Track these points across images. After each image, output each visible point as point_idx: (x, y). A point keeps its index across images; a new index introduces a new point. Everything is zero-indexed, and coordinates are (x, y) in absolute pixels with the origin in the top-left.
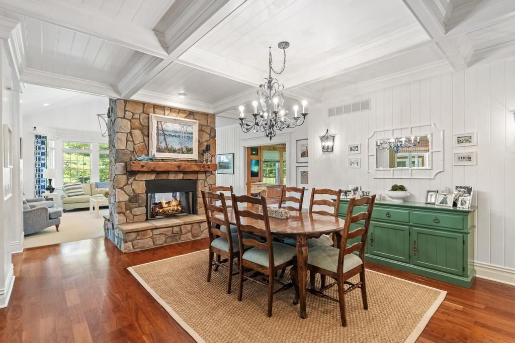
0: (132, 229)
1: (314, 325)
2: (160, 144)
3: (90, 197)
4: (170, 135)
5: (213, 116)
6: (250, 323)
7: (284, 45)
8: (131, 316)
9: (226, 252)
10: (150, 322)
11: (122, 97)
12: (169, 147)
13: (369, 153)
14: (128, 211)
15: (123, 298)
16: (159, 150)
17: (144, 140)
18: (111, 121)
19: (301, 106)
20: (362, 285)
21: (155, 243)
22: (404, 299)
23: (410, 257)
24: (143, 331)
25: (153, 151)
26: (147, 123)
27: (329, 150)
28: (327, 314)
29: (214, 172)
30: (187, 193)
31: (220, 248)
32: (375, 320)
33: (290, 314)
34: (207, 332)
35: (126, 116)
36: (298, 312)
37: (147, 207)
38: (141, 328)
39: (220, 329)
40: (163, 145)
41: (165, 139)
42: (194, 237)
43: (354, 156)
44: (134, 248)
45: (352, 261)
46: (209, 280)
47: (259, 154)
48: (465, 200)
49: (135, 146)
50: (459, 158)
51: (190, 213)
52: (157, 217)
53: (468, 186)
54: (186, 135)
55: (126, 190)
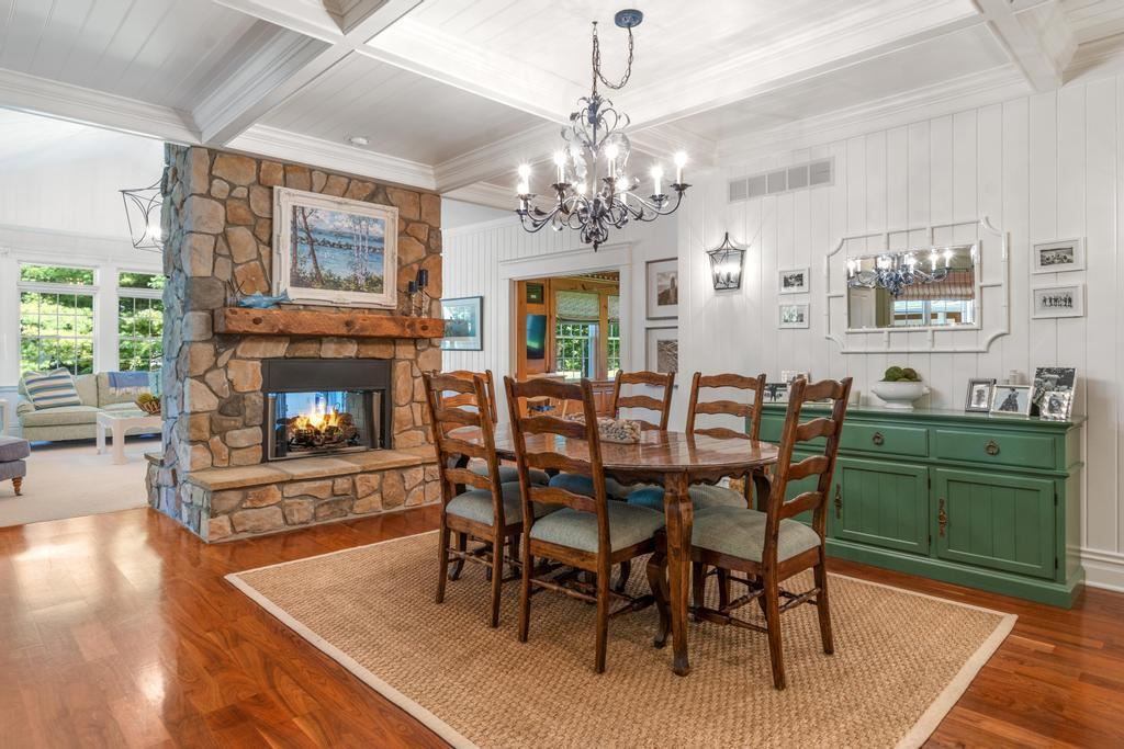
0: (232, 483)
1: (708, 687)
2: (299, 266)
3: (96, 409)
4: (325, 243)
5: (435, 196)
6: (555, 687)
7: (629, 18)
8: (256, 680)
9: (487, 525)
10: (304, 690)
11: (204, 141)
12: (323, 273)
13: (829, 291)
14: (217, 438)
15: (226, 641)
16: (298, 281)
17: (259, 255)
18: (172, 203)
19: (670, 167)
20: (819, 596)
21: (288, 518)
22: (917, 632)
23: (930, 540)
24: (292, 707)
25: (283, 283)
26: (268, 210)
27: (731, 286)
28: (737, 665)
29: (435, 341)
30: (368, 394)
31: (470, 517)
32: (852, 675)
33: (648, 667)
34: (452, 708)
35: (214, 191)
36: (668, 663)
37: (264, 426)
38: (284, 703)
39: (483, 700)
40: (308, 268)
41: (312, 252)
42: (388, 504)
43: (795, 299)
44: (234, 531)
45: (797, 538)
46: (440, 599)
47: (546, 300)
48: (1060, 399)
49: (236, 270)
50: (1045, 301)
51: (374, 446)
52: (289, 455)
53: (1065, 367)
54: (367, 244)
55: (210, 383)
